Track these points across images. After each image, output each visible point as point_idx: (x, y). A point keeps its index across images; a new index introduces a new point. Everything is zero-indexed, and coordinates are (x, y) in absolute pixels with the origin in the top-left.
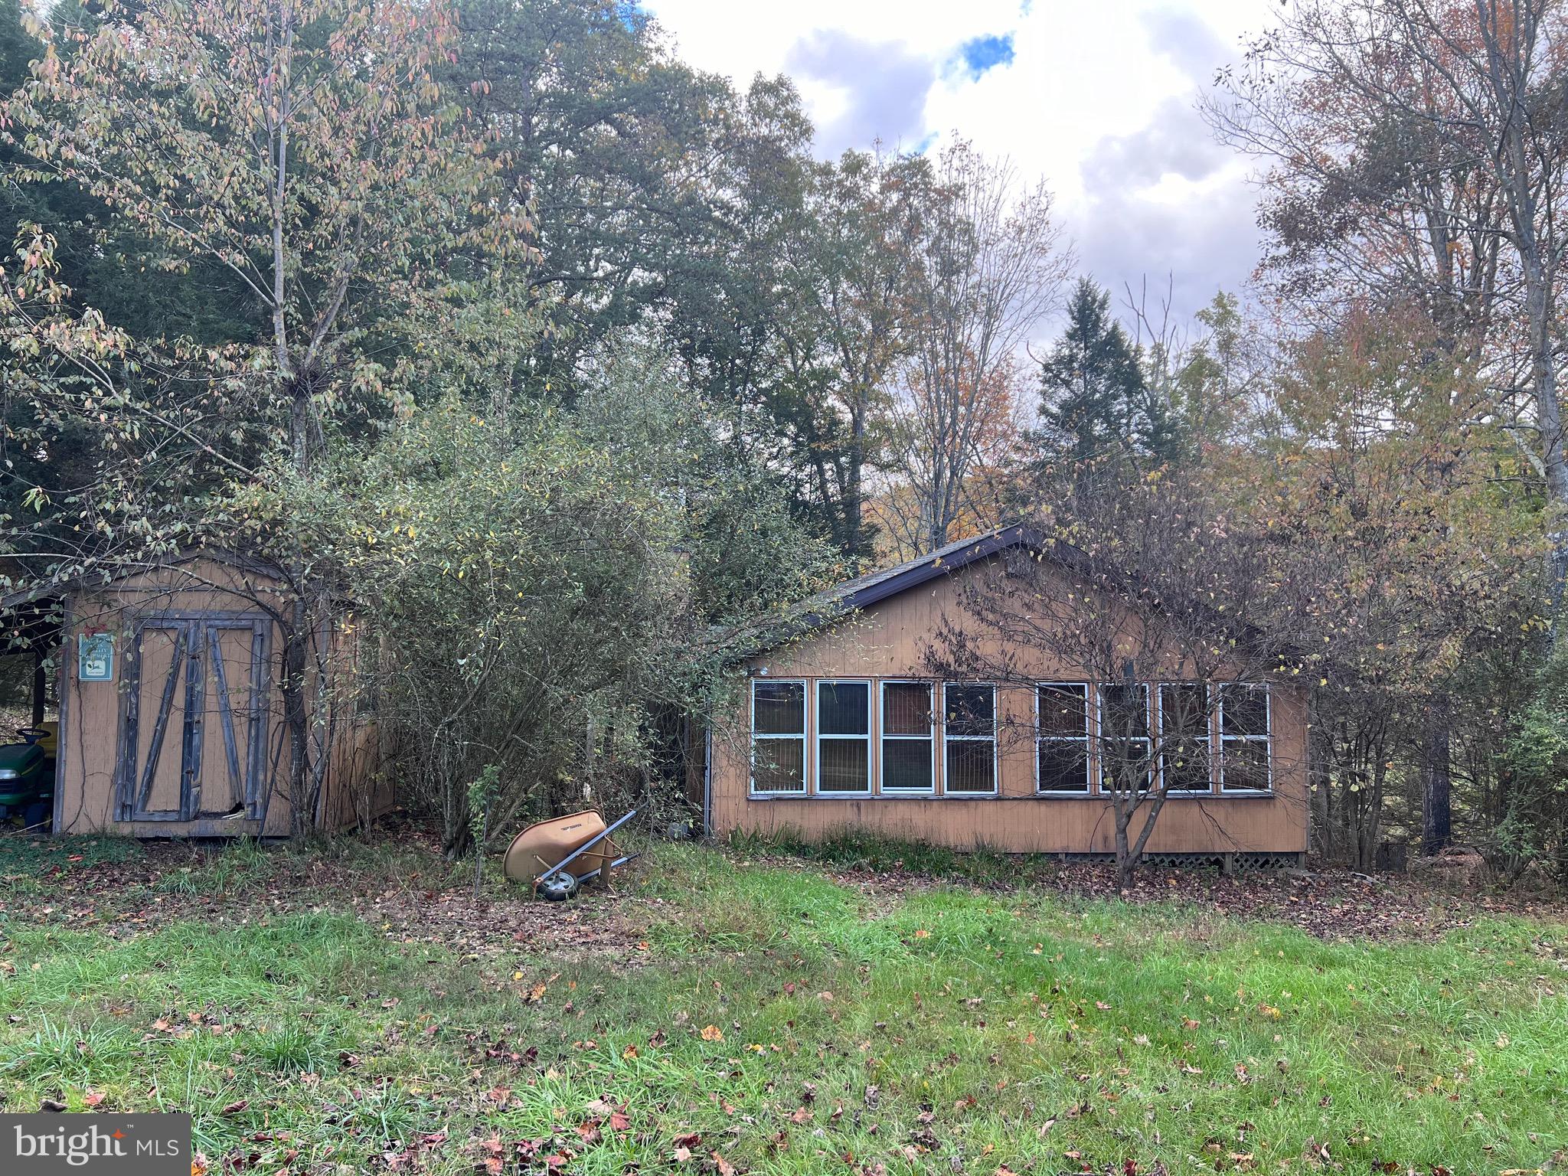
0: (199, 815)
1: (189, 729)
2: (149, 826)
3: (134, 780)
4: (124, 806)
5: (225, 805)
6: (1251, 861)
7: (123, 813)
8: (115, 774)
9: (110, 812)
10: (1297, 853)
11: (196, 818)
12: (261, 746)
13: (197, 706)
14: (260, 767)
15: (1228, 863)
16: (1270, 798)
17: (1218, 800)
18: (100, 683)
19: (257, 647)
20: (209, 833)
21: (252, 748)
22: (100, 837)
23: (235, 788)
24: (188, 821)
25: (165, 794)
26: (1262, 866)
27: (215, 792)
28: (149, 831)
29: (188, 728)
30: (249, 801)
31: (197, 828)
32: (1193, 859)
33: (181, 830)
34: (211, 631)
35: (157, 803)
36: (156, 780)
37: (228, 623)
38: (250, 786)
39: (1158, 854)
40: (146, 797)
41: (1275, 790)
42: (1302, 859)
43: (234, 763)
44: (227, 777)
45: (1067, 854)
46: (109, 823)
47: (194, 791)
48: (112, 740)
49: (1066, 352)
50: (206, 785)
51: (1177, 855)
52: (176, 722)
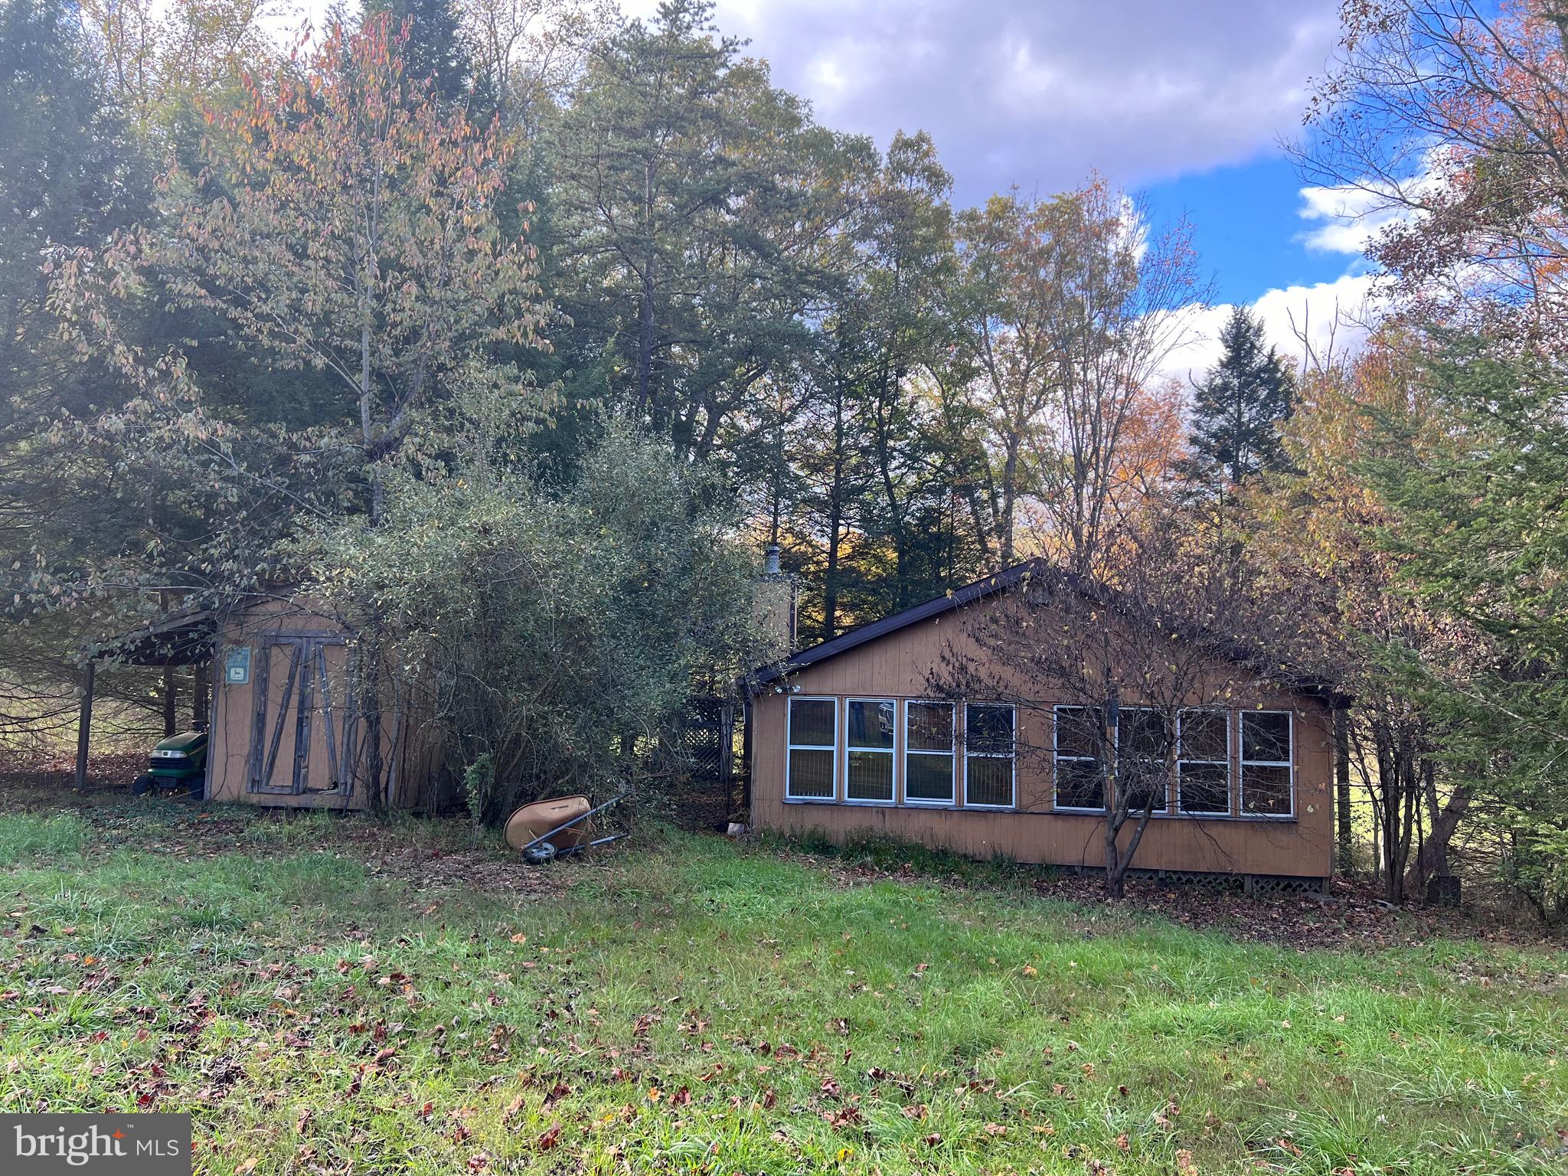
0: (307, 790)
2: (270, 797)
3: (262, 760)
4: (254, 781)
5: (325, 783)
6: (1273, 883)
7: (253, 787)
8: (249, 756)
9: (244, 785)
10: (1321, 879)
11: (304, 792)
12: (352, 737)
13: (307, 704)
14: (351, 754)
15: (1248, 884)
16: (1293, 823)
17: (1235, 822)
18: (239, 685)
19: (351, 660)
20: (313, 804)
21: (346, 737)
22: (238, 804)
23: (333, 769)
24: (298, 794)
25: (283, 774)
26: (1284, 889)
27: (319, 773)
28: (270, 801)
29: (300, 722)
30: (342, 780)
31: (304, 800)
32: (1210, 878)
33: (293, 802)
35: (277, 779)
36: (277, 761)
37: (330, 640)
38: (343, 771)
39: (1175, 872)
40: (270, 774)
41: (1297, 814)
42: (1326, 884)
43: (333, 751)
44: (327, 761)
45: (1083, 867)
46: (243, 793)
47: (303, 771)
48: (247, 730)
49: (1218, 381)
50: (312, 767)
51: (1195, 874)
52: (292, 716)
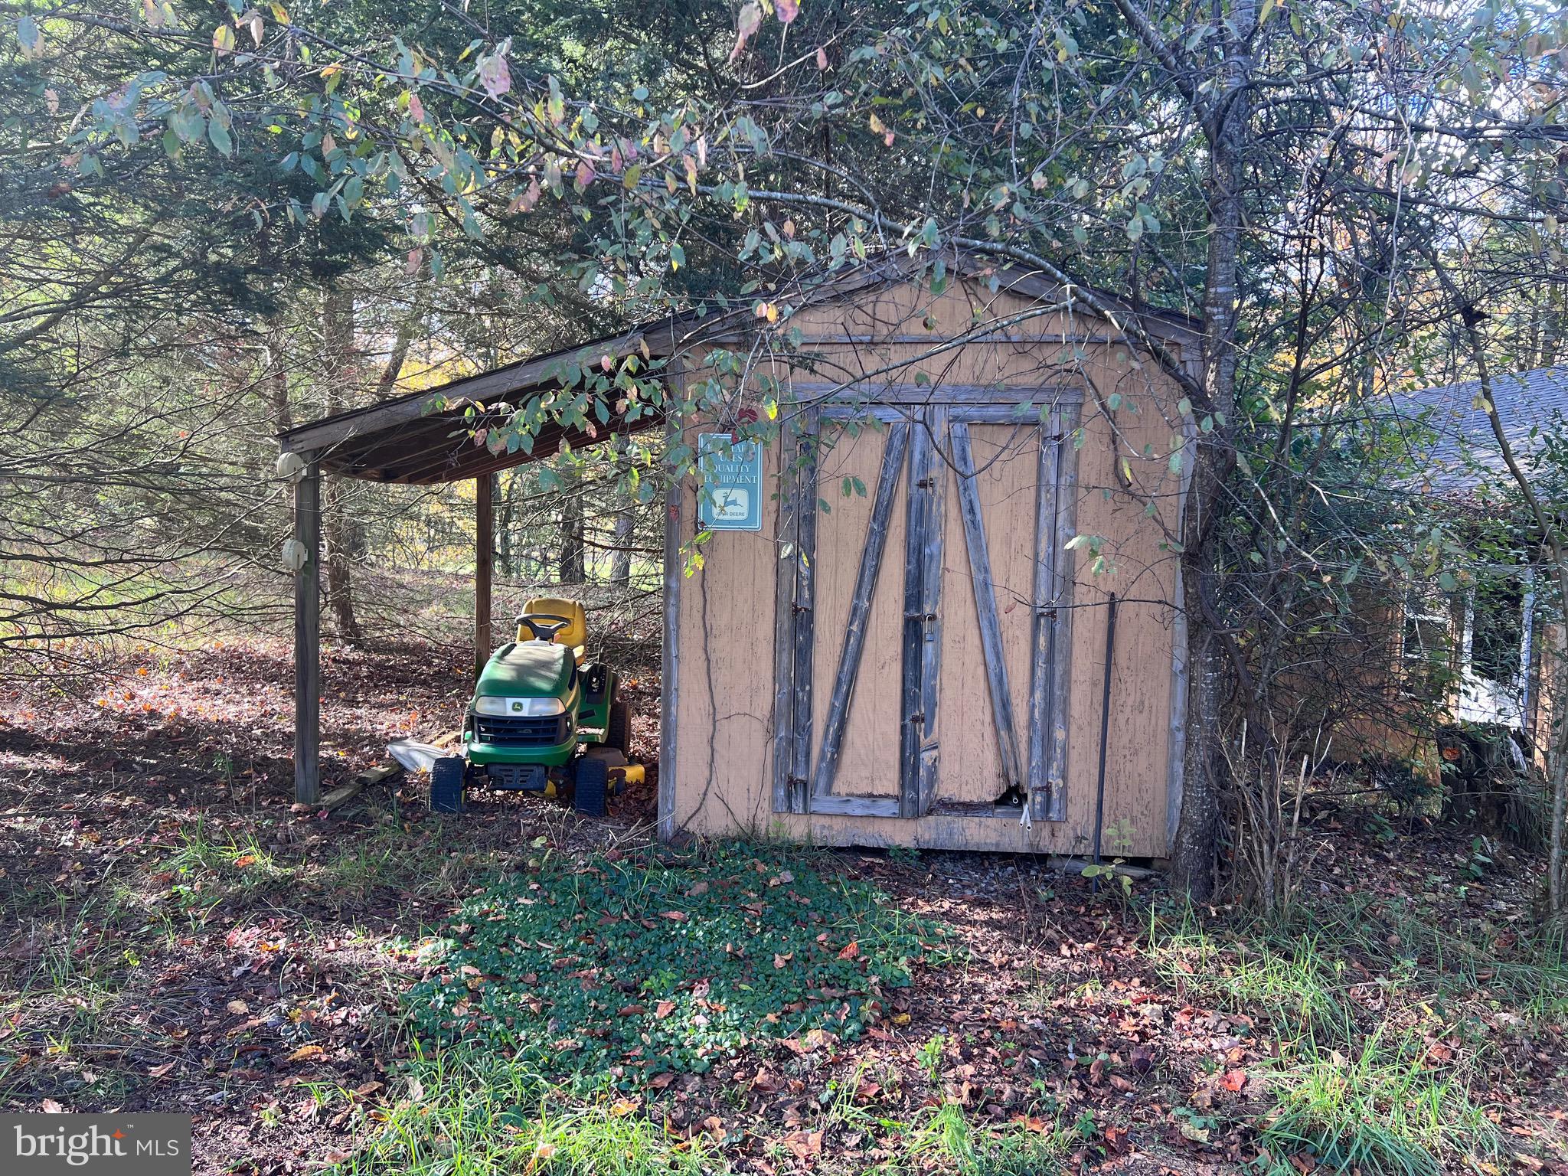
0: (936, 806)
1: (914, 631)
2: (838, 824)
3: (809, 731)
4: (791, 782)
5: (987, 789)
7: (789, 796)
8: (774, 716)
9: (767, 792)
11: (932, 810)
12: (1059, 671)
13: (930, 581)
14: (1058, 717)
18: (740, 533)
19: (1050, 463)
20: (956, 843)
21: (1040, 673)
22: (749, 839)
23: (1006, 755)
24: (916, 816)
25: (870, 763)
27: (965, 761)
28: (840, 833)
29: (909, 628)
30: (1036, 783)
31: (928, 832)
33: (902, 834)
34: (958, 429)
35: (853, 777)
36: (852, 733)
37: (991, 411)
38: (1037, 751)
40: (833, 765)
43: (1005, 704)
44: (988, 731)
46: (764, 816)
47: (927, 757)
48: (765, 650)
50: (948, 746)
52: (887, 613)
